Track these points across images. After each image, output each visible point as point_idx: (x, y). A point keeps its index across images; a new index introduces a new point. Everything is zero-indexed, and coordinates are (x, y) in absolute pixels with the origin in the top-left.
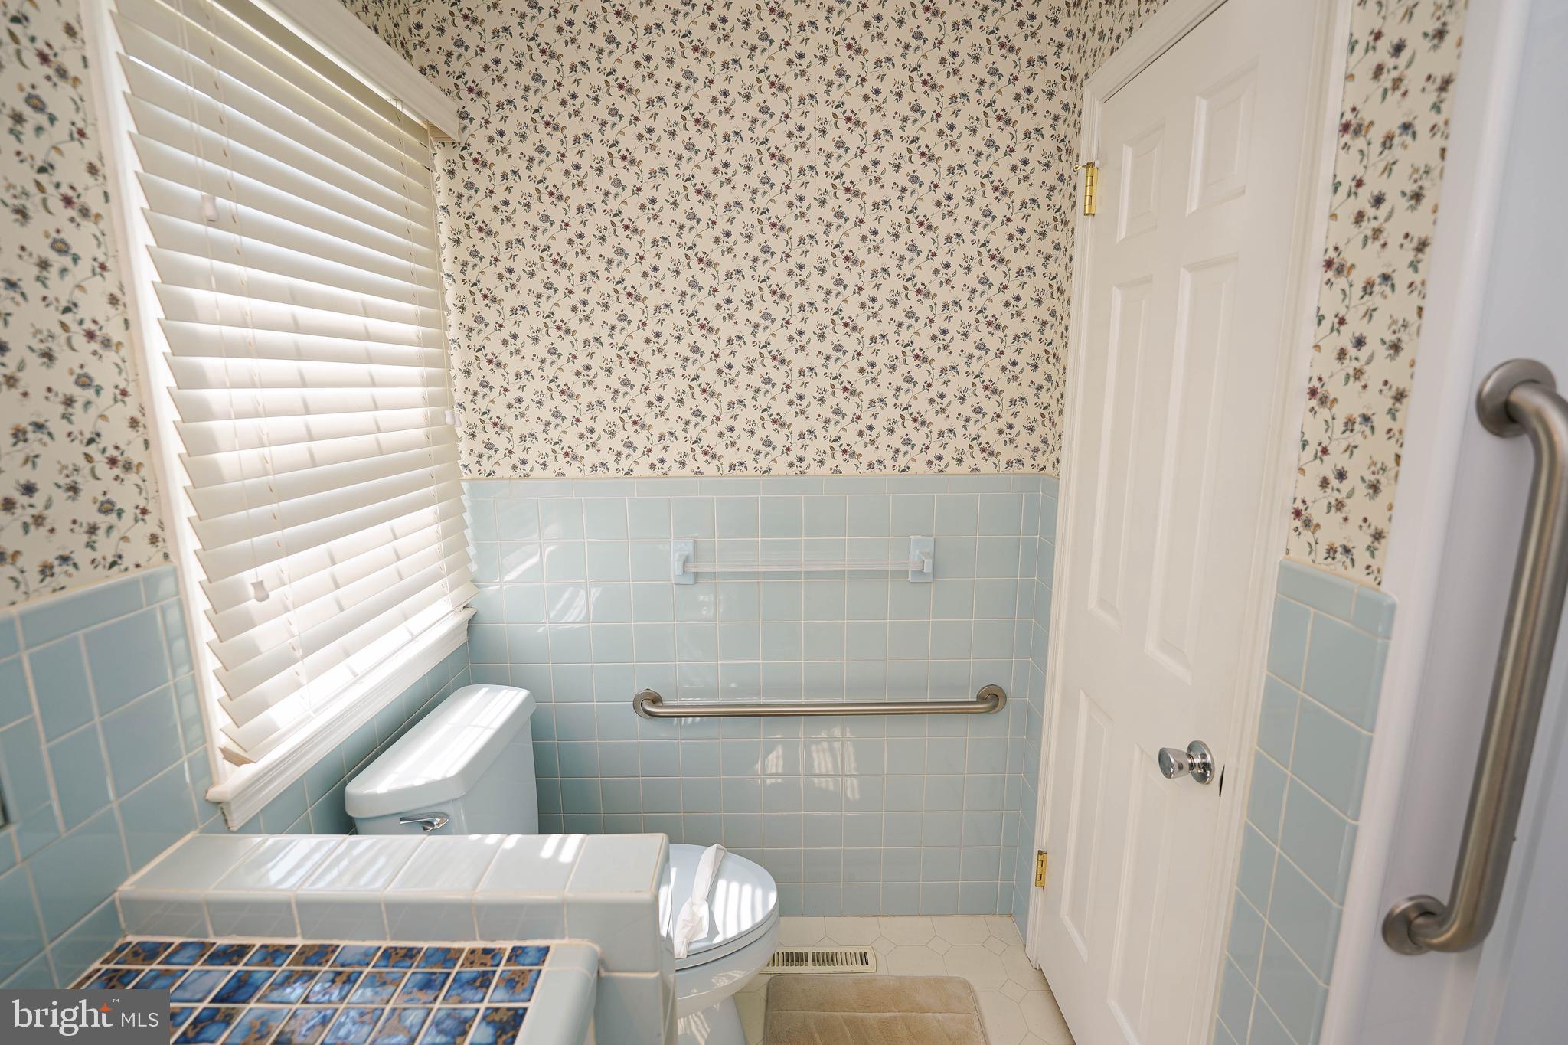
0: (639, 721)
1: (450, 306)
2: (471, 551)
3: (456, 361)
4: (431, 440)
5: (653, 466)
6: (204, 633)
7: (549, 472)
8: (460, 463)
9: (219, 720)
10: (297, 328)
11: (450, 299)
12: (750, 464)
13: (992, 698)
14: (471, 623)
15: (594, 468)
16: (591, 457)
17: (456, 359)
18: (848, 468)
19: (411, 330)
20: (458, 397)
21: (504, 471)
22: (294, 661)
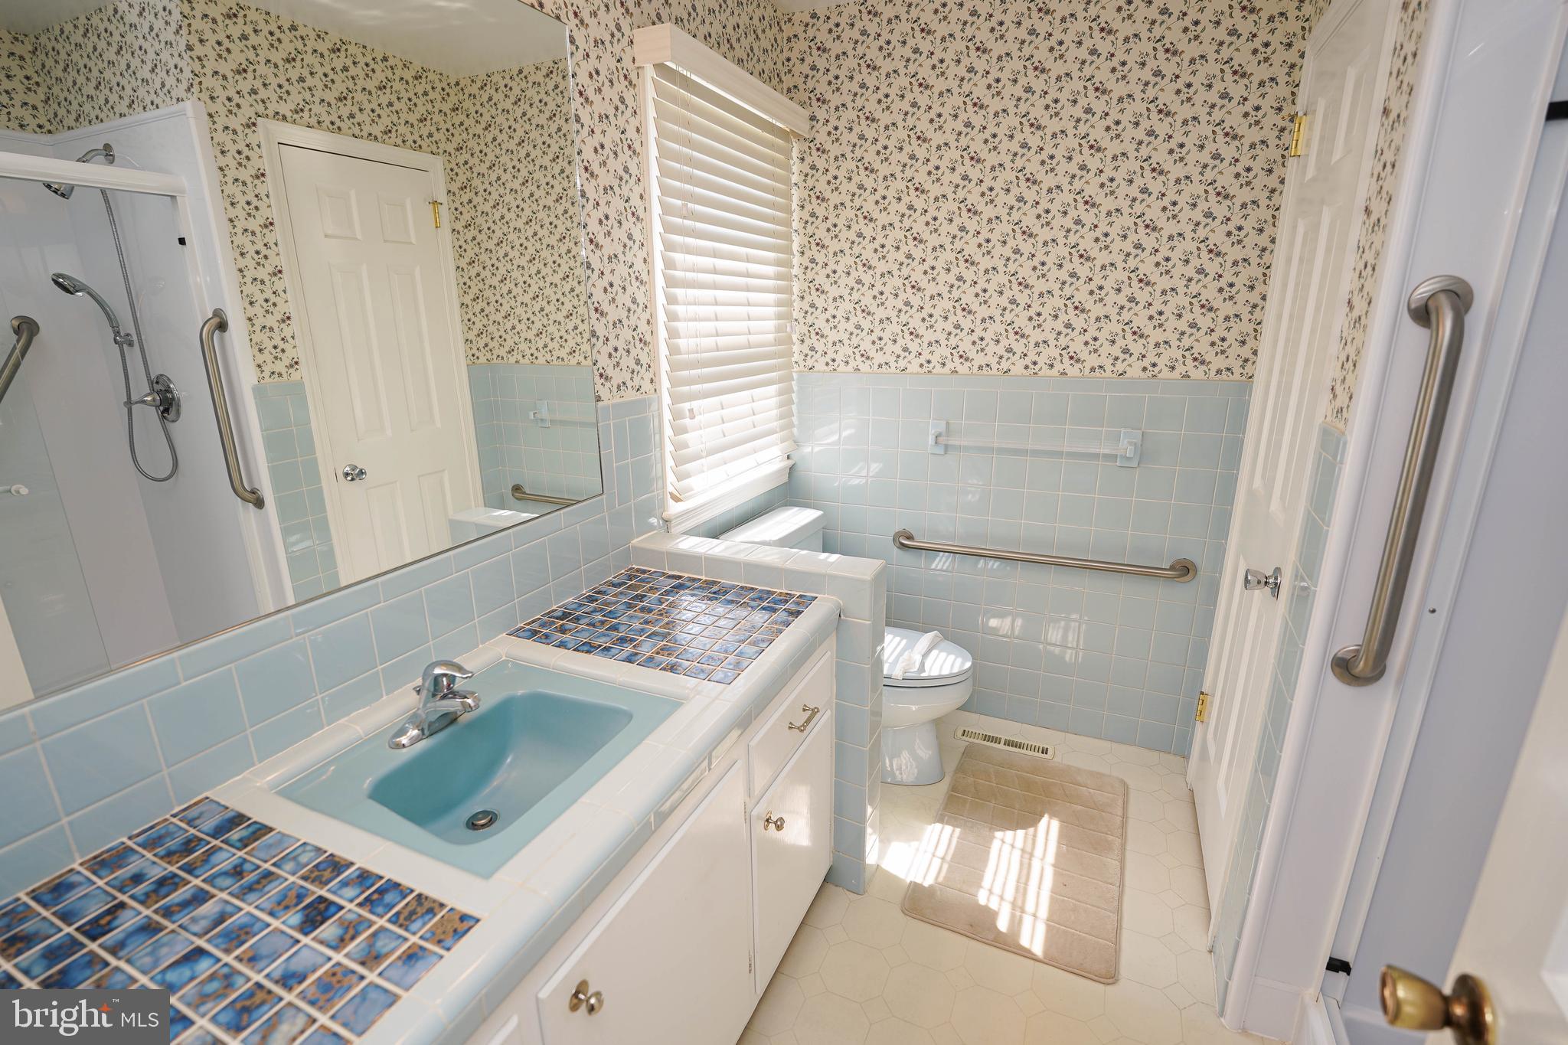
0: (895, 551)
1: (795, 252)
2: (795, 419)
3: (796, 290)
4: (778, 342)
5: (921, 366)
6: (668, 431)
7: (850, 368)
8: (793, 359)
9: (671, 478)
10: (715, 271)
11: (795, 247)
12: (995, 366)
13: (1184, 569)
14: (792, 469)
15: (880, 366)
16: (879, 358)
17: (796, 288)
18: (1073, 371)
19: (770, 270)
20: (795, 315)
21: (820, 366)
22: (702, 458)
